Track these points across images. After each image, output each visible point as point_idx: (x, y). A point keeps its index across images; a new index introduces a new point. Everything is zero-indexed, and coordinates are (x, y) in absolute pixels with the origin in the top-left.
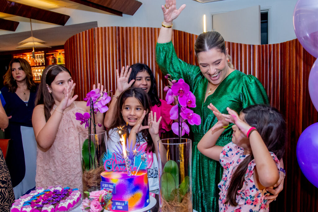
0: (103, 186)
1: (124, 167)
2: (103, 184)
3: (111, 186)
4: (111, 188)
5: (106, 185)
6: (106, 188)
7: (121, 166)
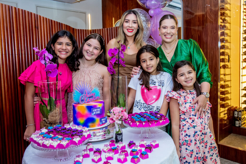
0: (94, 111)
1: (91, 98)
2: (93, 110)
3: (98, 110)
4: (99, 111)
5: (95, 110)
6: (96, 111)
7: (90, 98)
